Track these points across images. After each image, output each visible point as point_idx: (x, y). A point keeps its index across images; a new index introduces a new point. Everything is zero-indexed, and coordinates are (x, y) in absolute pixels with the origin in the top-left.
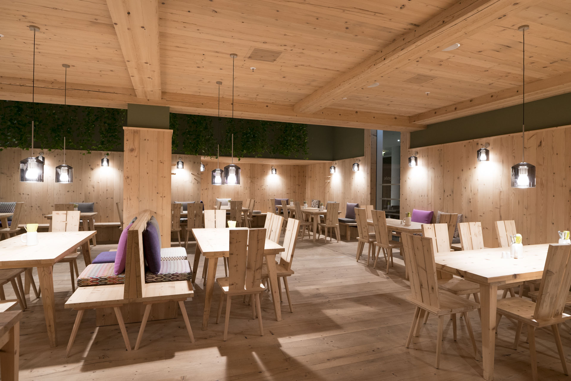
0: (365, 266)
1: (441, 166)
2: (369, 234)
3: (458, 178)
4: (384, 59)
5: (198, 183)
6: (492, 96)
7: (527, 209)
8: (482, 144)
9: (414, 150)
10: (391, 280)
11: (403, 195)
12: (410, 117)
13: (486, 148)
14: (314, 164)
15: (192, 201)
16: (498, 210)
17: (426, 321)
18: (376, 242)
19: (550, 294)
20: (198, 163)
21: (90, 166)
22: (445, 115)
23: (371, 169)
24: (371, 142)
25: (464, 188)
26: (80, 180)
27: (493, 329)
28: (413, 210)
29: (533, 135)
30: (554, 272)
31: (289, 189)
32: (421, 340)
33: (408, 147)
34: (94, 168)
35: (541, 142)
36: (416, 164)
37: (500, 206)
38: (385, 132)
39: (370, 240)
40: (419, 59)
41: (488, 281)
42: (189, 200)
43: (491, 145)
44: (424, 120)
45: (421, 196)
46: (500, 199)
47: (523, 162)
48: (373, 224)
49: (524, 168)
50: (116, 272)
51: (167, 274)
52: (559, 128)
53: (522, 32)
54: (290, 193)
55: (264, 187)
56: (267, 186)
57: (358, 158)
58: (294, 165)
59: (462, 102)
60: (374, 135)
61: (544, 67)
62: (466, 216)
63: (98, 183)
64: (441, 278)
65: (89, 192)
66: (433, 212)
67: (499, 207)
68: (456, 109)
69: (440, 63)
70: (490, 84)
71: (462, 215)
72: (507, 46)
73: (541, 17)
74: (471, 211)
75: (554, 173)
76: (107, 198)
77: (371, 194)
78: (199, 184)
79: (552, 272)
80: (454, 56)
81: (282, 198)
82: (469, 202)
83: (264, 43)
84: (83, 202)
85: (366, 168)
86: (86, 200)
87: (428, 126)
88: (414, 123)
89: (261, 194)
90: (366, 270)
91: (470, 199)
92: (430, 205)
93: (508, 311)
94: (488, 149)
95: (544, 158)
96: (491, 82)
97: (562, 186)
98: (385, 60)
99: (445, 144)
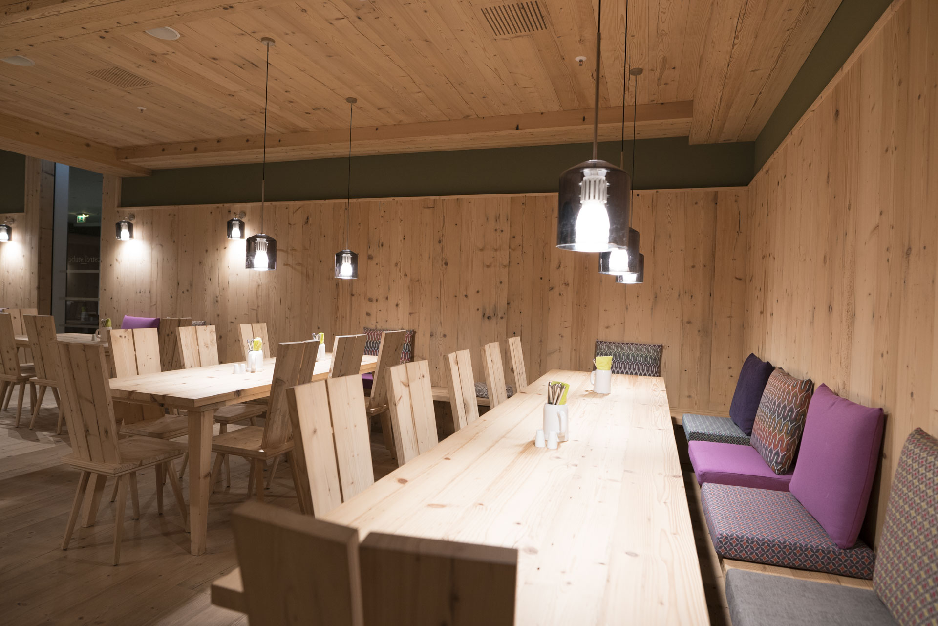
0: (9, 428)
1: (174, 242)
2: (21, 365)
3: (200, 263)
4: (26, 7)
6: (248, 141)
7: (290, 309)
8: (235, 213)
9: (128, 210)
11: (105, 290)
12: (117, 148)
13: (241, 218)
16: (255, 312)
17: (115, 497)
18: (36, 378)
19: (281, 411)
22: (179, 156)
23: (40, 239)
24: (41, 186)
25: (209, 280)
27: (206, 476)
28: (124, 316)
29: (300, 208)
30: (285, 380)
32: (97, 529)
33: (116, 205)
35: (308, 219)
36: (131, 236)
37: (258, 307)
38: (75, 172)
39: (23, 375)
40: (103, 34)
41: (195, 403)
43: (247, 214)
44: (145, 159)
45: (138, 292)
46: (258, 297)
47: (262, 233)
48: (28, 344)
49: (262, 241)
52: (327, 201)
53: (266, 47)
57: (9, 215)
59: (206, 141)
60: (47, 173)
61: (306, 113)
64: (144, 419)
66: (159, 319)
67: (256, 309)
68: (196, 149)
69: (153, 58)
70: (241, 120)
71: (205, 322)
72: (252, 63)
73: (287, 34)
74: (218, 315)
75: (321, 262)
77: (39, 288)
79: (282, 380)
80: (173, 53)
82: (216, 302)
85: (28, 237)
87: (154, 172)
88: (126, 160)
90: (10, 435)
91: (217, 297)
92: (154, 307)
93: (230, 446)
94: (243, 220)
95: (310, 241)
96: (243, 117)
97: (329, 279)
98: (29, 11)
99: (180, 206)
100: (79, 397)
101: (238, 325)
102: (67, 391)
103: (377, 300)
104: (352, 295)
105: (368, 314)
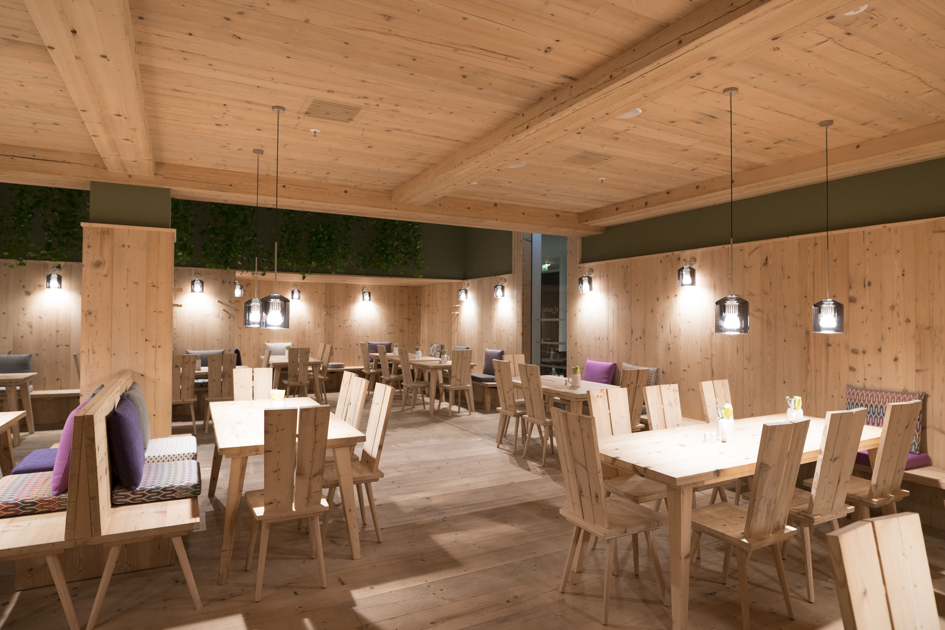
0: (509, 454)
1: (627, 292)
2: (516, 400)
3: (652, 311)
4: (526, 126)
5: (230, 318)
6: (697, 187)
7: (748, 359)
8: (685, 260)
9: (587, 265)
10: (548, 476)
11: (571, 336)
12: (579, 214)
13: (692, 265)
14: (434, 285)
15: (219, 349)
16: (708, 361)
17: (595, 545)
18: (526, 416)
19: (766, 499)
20: (230, 283)
21: (24, 287)
22: (631, 213)
23: (523, 294)
24: (523, 251)
25: (661, 327)
26: (4, 313)
27: (687, 557)
28: (586, 360)
29: (756, 248)
30: (771, 465)
31: (392, 325)
32: (585, 577)
33: (578, 263)
34: (32, 292)
35: (767, 259)
36: (591, 289)
37: (712, 355)
38: (545, 237)
39: (518, 412)
40: (580, 130)
41: (677, 482)
42: (213, 348)
43: (698, 260)
44: (601, 219)
45: (598, 338)
46: (711, 345)
47: (732, 295)
48: (521, 386)
49: (733, 304)
50: (55, 491)
51: (154, 489)
52: (791, 238)
53: (729, 97)
54: (394, 333)
55: (349, 323)
56: (355, 320)
57: (502, 276)
58: (401, 286)
59: (655, 195)
60: (527, 240)
61: (766, 149)
62: (664, 372)
63: (40, 318)
64: (618, 475)
65: (21, 335)
66: (616, 364)
67: (710, 357)
68: (646, 204)
69: (616, 137)
70: (693, 170)
71: (658, 369)
72: (710, 116)
73: (753, 78)
74: (671, 363)
75: (785, 307)
76: (58, 346)
77: (523, 334)
79: (768, 465)
80: (634, 127)
81: (381, 341)
82: (668, 350)
83: (328, 91)
84: (10, 353)
85: (515, 293)
86: (16, 350)
87: (608, 229)
88: (586, 223)
89: (345, 334)
90: (511, 461)
91: (669, 344)
92: (611, 353)
93: (708, 527)
94: (693, 267)
95: (771, 283)
96: (695, 167)
97: (796, 326)
98: (528, 129)
99: (632, 258)
100: (575, 461)
101: (700, 383)
102: (565, 453)
103: (864, 352)
104: (828, 345)
105: (852, 369)
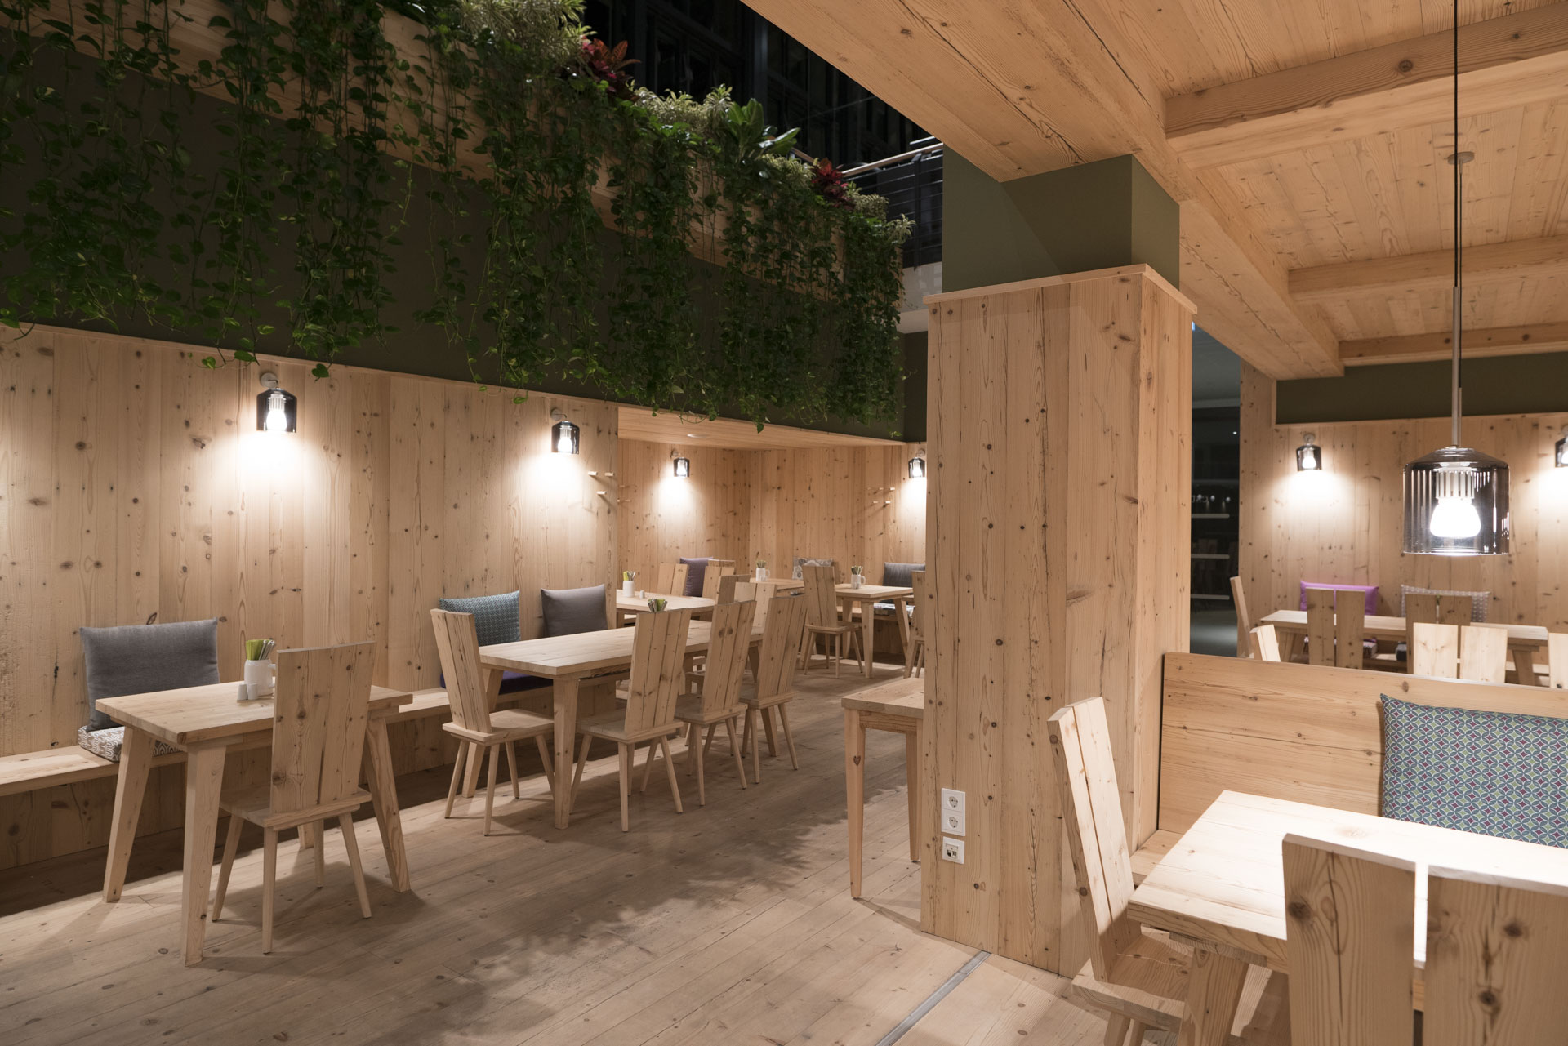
5: (609, 512)
8: (1548, 426)
11: (1251, 544)
12: (1341, 343)
20: (609, 433)
21: (187, 424)
26: (135, 501)
34: (211, 440)
55: (651, 520)
56: (660, 516)
58: (724, 450)
62: (1498, 596)
63: (231, 513)
65: (182, 564)
66: (1382, 589)
74: (1516, 581)
76: (272, 593)
78: (612, 513)
81: (696, 556)
82: (1507, 563)
84: (151, 619)
86: (168, 607)
92: (1363, 571)
